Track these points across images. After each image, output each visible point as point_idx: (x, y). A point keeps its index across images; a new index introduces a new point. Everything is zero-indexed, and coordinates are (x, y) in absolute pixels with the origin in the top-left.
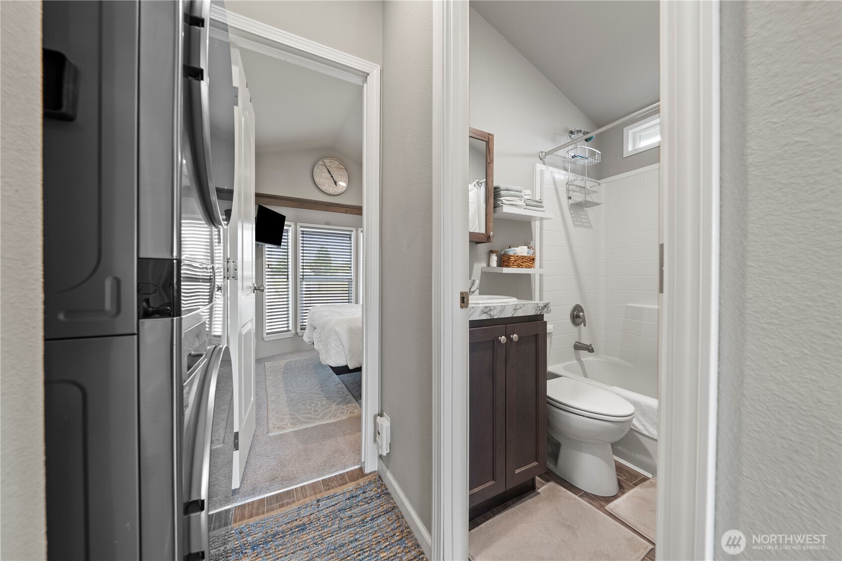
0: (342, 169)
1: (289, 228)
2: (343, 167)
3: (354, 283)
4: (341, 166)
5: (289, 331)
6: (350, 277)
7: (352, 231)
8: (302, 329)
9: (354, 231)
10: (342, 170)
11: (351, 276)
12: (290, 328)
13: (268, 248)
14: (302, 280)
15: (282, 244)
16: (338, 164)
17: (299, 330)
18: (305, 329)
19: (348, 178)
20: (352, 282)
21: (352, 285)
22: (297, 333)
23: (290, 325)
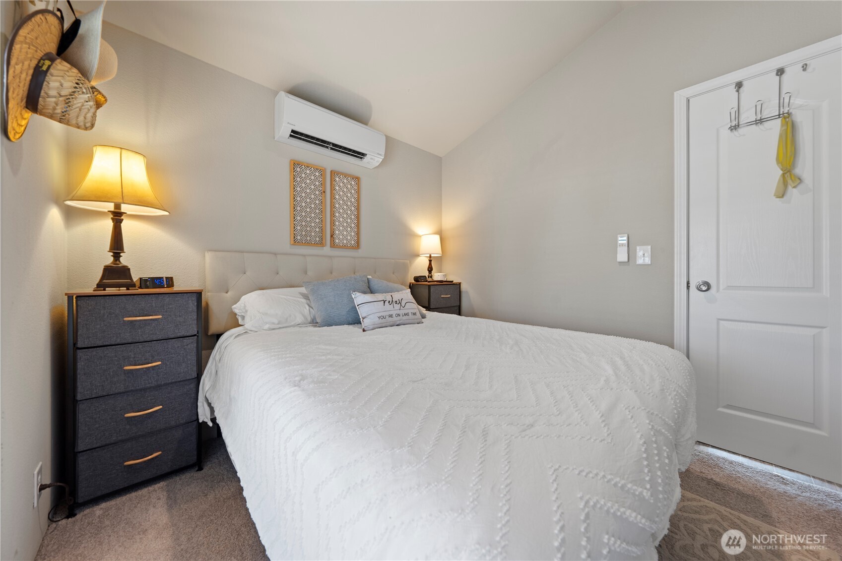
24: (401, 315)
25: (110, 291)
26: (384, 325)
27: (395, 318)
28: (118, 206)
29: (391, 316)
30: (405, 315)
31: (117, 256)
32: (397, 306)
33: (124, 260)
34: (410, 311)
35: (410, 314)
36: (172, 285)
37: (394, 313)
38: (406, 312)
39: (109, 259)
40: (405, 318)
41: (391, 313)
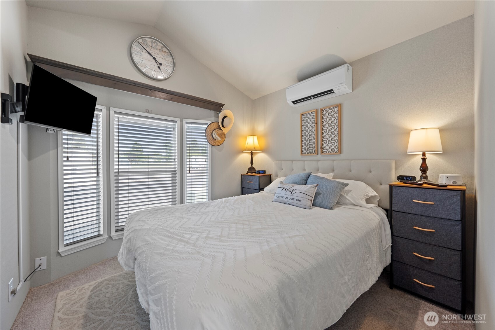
0: (165, 52)
1: (100, 113)
2: (168, 52)
3: (178, 176)
4: (165, 49)
5: (99, 235)
6: (174, 170)
7: (176, 122)
8: (117, 231)
9: (179, 122)
10: (166, 54)
11: (175, 168)
12: (102, 233)
13: (67, 135)
14: (117, 174)
15: (92, 131)
16: (162, 47)
17: (113, 233)
18: (124, 230)
19: (172, 63)
20: (176, 174)
21: (176, 177)
22: (110, 237)
23: (102, 229)
24: (288, 199)
25: (249, 174)
26: (279, 201)
27: (284, 199)
28: (252, 151)
29: (282, 197)
30: (291, 199)
31: (252, 165)
32: (288, 193)
33: (254, 166)
34: (295, 198)
35: (295, 200)
36: (265, 173)
37: (284, 196)
38: (292, 197)
39: (250, 166)
40: (291, 201)
41: (283, 195)
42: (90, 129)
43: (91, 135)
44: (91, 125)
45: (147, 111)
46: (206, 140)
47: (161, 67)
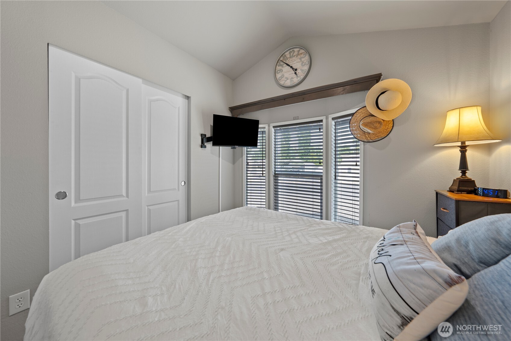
7: (322, 121)
9: (325, 120)
19: (309, 60)
28: (463, 143)
31: (464, 173)
42: (257, 143)
43: (258, 147)
44: (257, 140)
45: (295, 118)
46: (352, 136)
47: (297, 72)
